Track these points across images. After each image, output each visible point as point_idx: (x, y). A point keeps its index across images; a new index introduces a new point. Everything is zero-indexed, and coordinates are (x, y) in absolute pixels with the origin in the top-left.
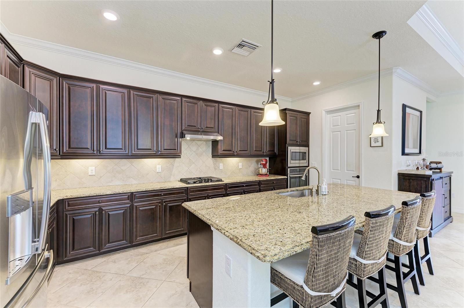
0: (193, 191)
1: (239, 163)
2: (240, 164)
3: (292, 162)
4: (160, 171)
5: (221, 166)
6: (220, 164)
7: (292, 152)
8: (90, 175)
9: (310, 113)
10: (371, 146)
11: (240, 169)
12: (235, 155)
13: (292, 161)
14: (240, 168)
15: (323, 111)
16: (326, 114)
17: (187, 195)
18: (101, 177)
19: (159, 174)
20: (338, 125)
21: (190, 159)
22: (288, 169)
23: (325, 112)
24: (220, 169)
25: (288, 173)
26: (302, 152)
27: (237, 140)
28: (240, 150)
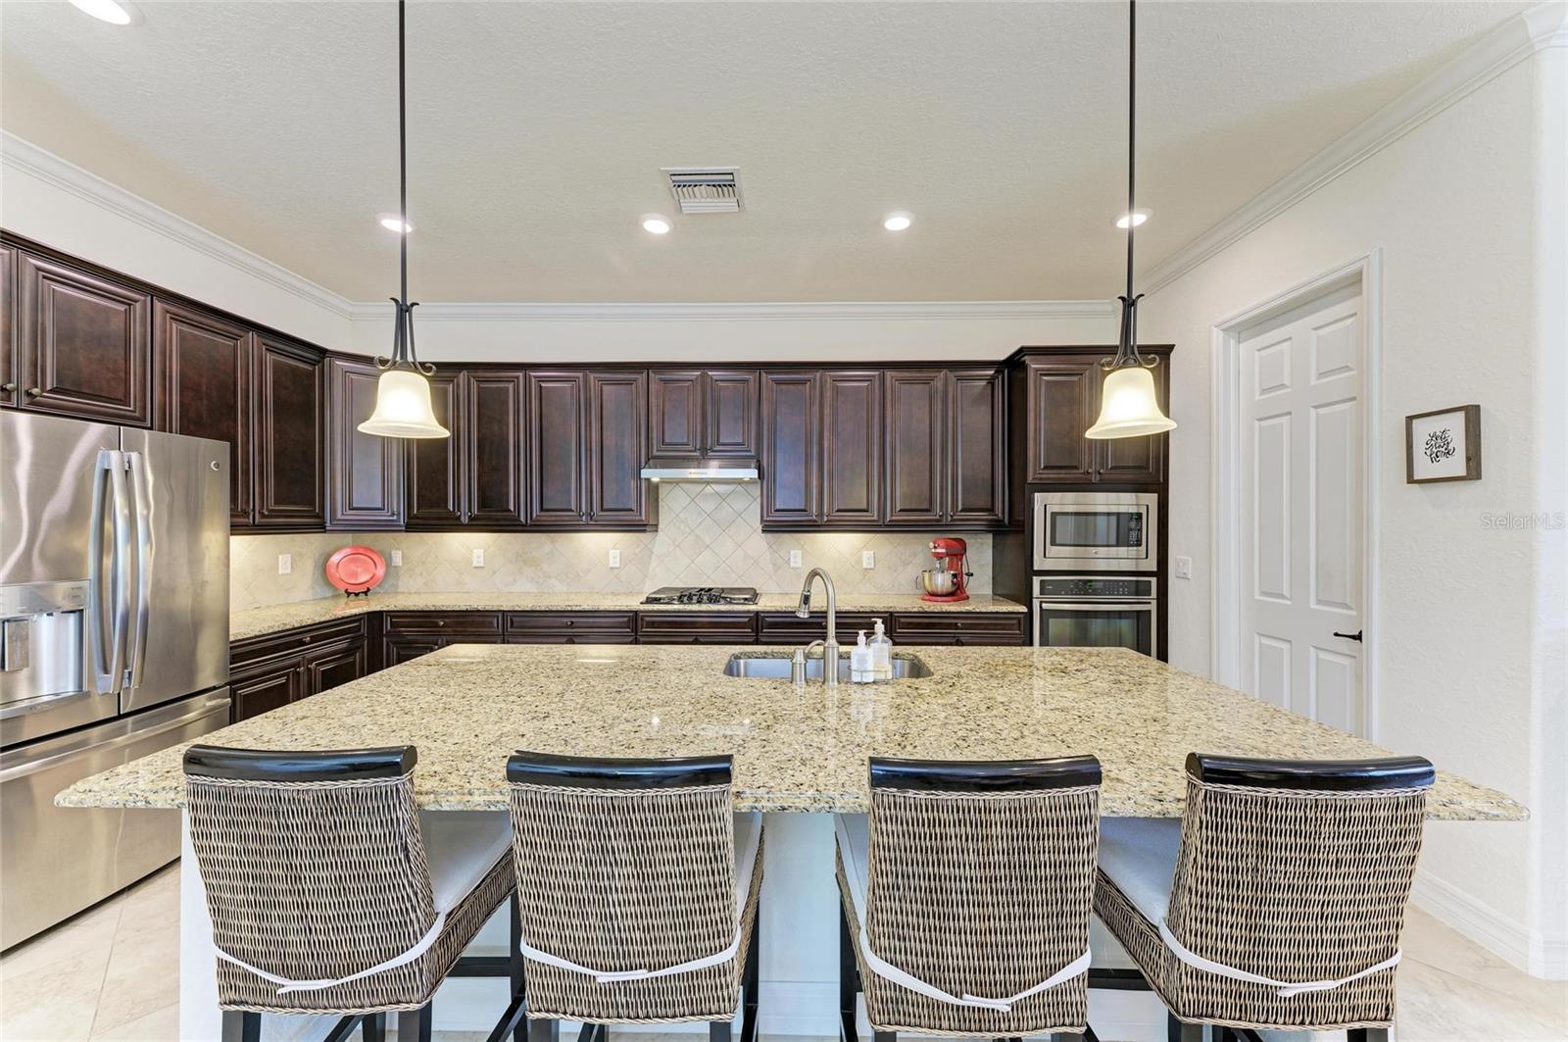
0: (652, 624)
1: (860, 550)
2: (868, 555)
3: (1053, 551)
4: (618, 565)
5: (796, 559)
6: (792, 552)
7: (1054, 515)
8: (476, 567)
9: (1171, 347)
10: (1411, 480)
11: (866, 569)
12: (819, 526)
13: (1054, 548)
14: (865, 566)
15: (1215, 329)
16: (1232, 342)
17: (636, 632)
18: (494, 573)
19: (616, 572)
20: (1282, 386)
22: (1035, 578)
23: (1221, 332)
24: (792, 566)
25: (1034, 596)
26: (1118, 514)
27: (826, 475)
28: (839, 507)
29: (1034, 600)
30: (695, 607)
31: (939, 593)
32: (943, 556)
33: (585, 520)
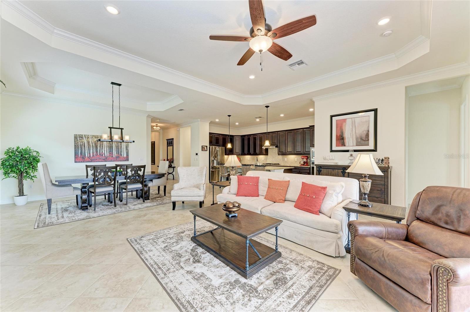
6: (285, 158)
11: (296, 160)
12: (285, 154)
21: (273, 156)
24: (285, 161)
27: (286, 147)
28: (288, 151)
32: (303, 159)
33: (258, 154)
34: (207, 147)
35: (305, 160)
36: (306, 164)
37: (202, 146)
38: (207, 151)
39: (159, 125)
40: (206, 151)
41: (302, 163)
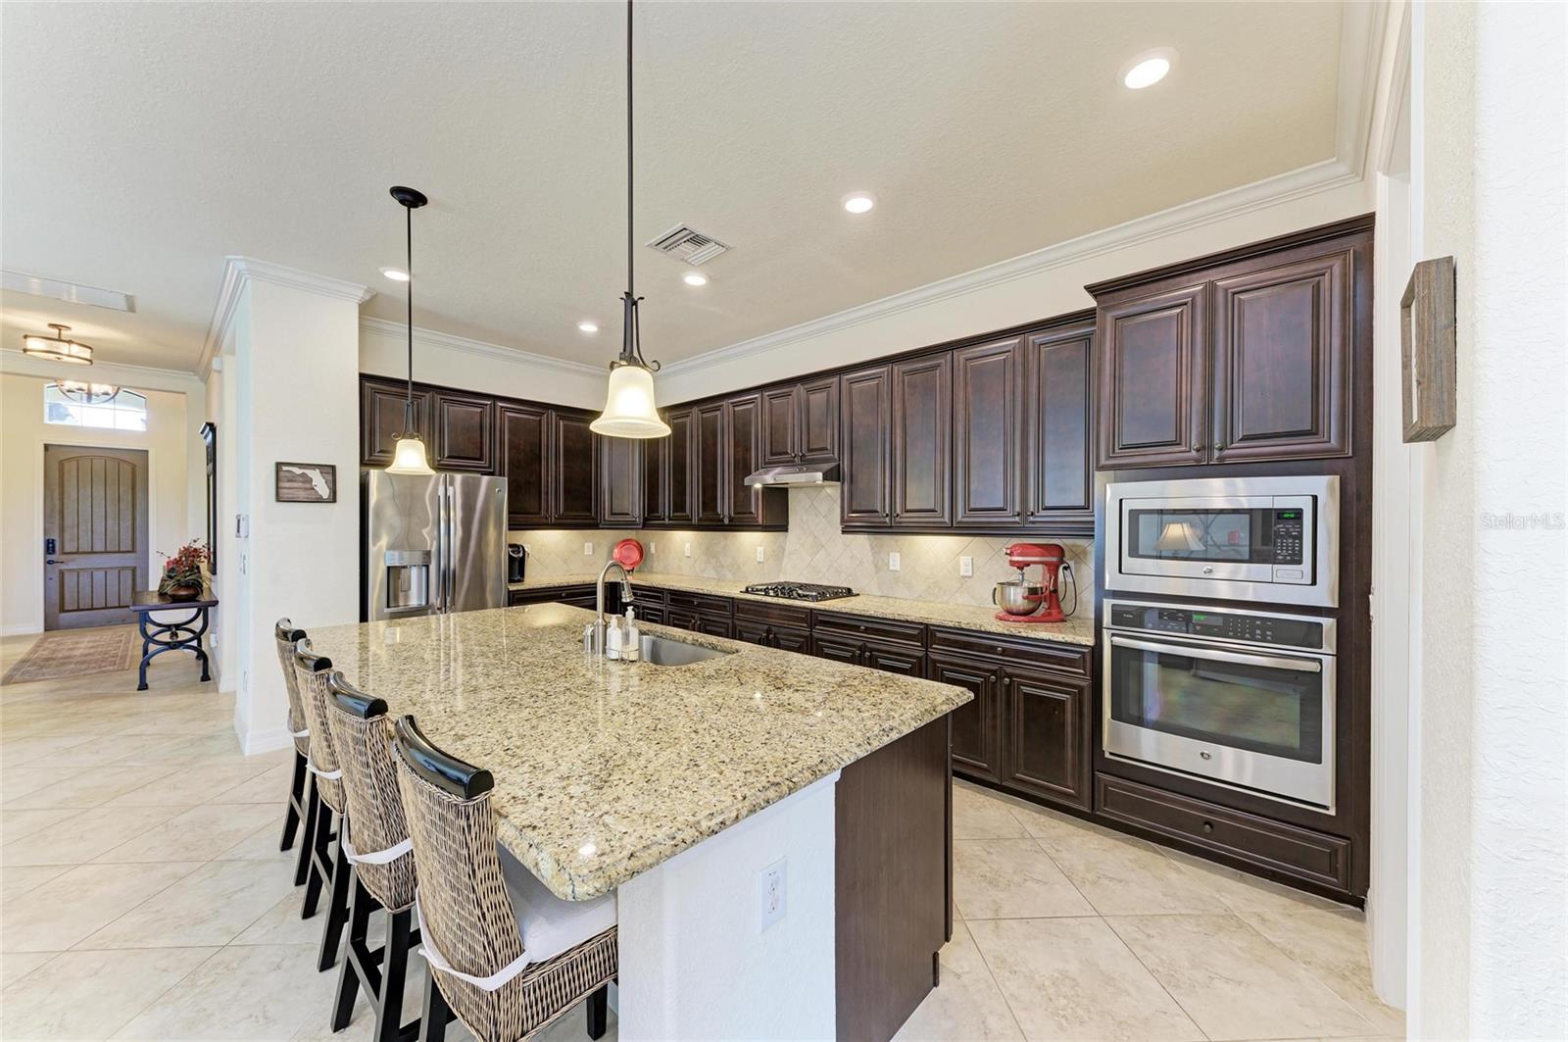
1: (958, 555)
2: (965, 562)
3: (1135, 564)
5: (895, 561)
6: (892, 555)
7: (1135, 514)
11: (964, 577)
12: (889, 527)
13: (1137, 560)
14: (963, 573)
17: (733, 616)
21: (815, 537)
22: (1104, 600)
24: (891, 568)
25: (1105, 626)
26: (1250, 511)
27: (897, 475)
28: (908, 507)
29: (1105, 631)
30: (768, 599)
31: (1015, 611)
32: (1021, 566)
33: (726, 521)
34: (330, 471)
35: (1036, 576)
36: (1044, 605)
37: (279, 465)
38: (333, 499)
39: (79, 329)
40: (319, 500)
41: (1017, 597)
